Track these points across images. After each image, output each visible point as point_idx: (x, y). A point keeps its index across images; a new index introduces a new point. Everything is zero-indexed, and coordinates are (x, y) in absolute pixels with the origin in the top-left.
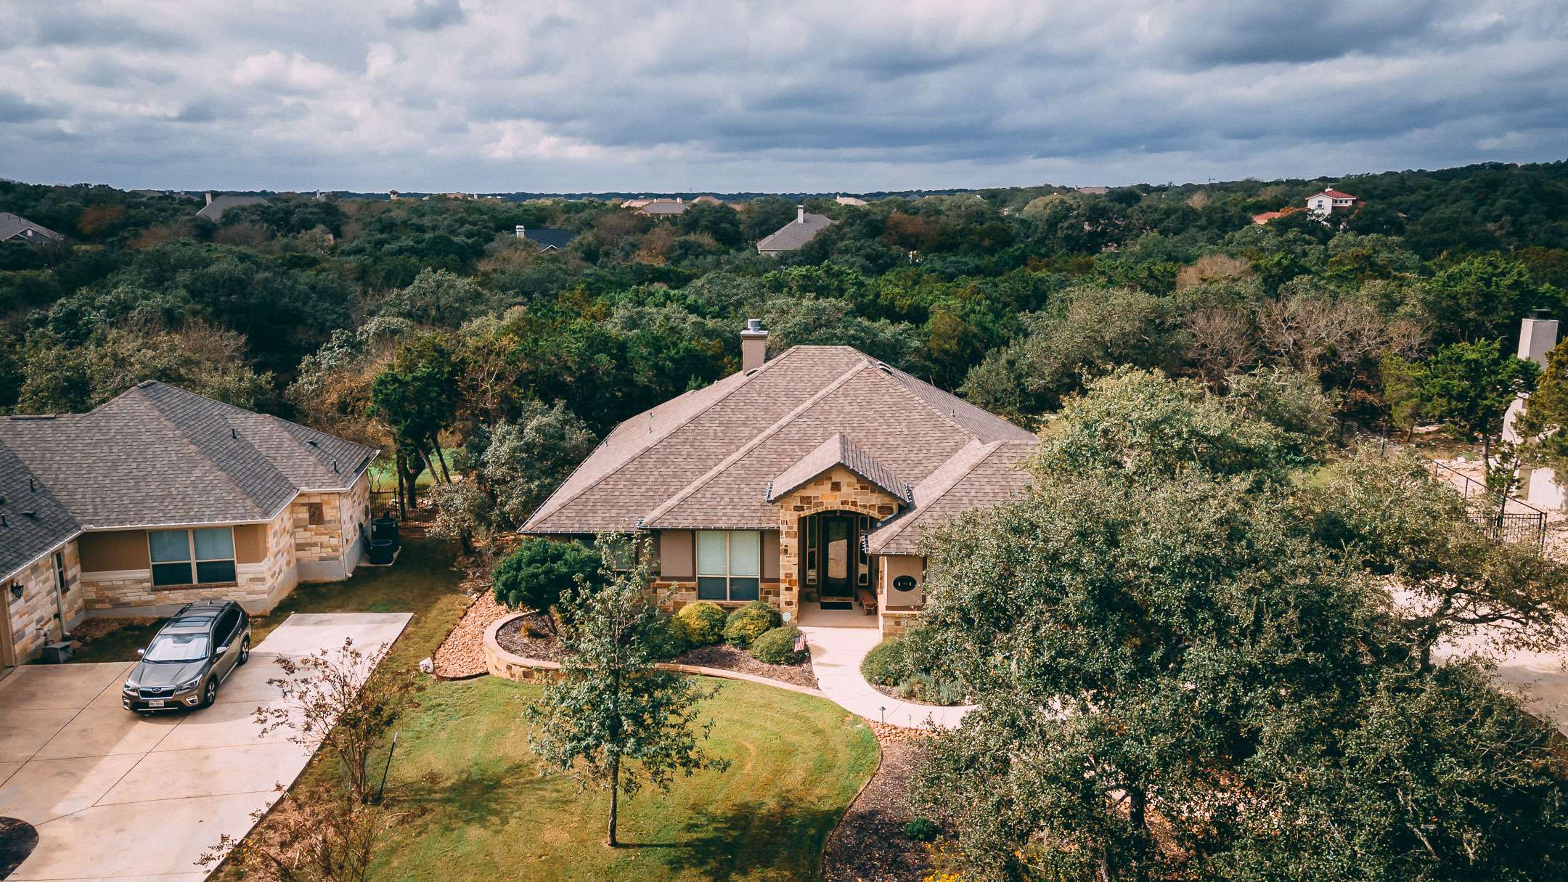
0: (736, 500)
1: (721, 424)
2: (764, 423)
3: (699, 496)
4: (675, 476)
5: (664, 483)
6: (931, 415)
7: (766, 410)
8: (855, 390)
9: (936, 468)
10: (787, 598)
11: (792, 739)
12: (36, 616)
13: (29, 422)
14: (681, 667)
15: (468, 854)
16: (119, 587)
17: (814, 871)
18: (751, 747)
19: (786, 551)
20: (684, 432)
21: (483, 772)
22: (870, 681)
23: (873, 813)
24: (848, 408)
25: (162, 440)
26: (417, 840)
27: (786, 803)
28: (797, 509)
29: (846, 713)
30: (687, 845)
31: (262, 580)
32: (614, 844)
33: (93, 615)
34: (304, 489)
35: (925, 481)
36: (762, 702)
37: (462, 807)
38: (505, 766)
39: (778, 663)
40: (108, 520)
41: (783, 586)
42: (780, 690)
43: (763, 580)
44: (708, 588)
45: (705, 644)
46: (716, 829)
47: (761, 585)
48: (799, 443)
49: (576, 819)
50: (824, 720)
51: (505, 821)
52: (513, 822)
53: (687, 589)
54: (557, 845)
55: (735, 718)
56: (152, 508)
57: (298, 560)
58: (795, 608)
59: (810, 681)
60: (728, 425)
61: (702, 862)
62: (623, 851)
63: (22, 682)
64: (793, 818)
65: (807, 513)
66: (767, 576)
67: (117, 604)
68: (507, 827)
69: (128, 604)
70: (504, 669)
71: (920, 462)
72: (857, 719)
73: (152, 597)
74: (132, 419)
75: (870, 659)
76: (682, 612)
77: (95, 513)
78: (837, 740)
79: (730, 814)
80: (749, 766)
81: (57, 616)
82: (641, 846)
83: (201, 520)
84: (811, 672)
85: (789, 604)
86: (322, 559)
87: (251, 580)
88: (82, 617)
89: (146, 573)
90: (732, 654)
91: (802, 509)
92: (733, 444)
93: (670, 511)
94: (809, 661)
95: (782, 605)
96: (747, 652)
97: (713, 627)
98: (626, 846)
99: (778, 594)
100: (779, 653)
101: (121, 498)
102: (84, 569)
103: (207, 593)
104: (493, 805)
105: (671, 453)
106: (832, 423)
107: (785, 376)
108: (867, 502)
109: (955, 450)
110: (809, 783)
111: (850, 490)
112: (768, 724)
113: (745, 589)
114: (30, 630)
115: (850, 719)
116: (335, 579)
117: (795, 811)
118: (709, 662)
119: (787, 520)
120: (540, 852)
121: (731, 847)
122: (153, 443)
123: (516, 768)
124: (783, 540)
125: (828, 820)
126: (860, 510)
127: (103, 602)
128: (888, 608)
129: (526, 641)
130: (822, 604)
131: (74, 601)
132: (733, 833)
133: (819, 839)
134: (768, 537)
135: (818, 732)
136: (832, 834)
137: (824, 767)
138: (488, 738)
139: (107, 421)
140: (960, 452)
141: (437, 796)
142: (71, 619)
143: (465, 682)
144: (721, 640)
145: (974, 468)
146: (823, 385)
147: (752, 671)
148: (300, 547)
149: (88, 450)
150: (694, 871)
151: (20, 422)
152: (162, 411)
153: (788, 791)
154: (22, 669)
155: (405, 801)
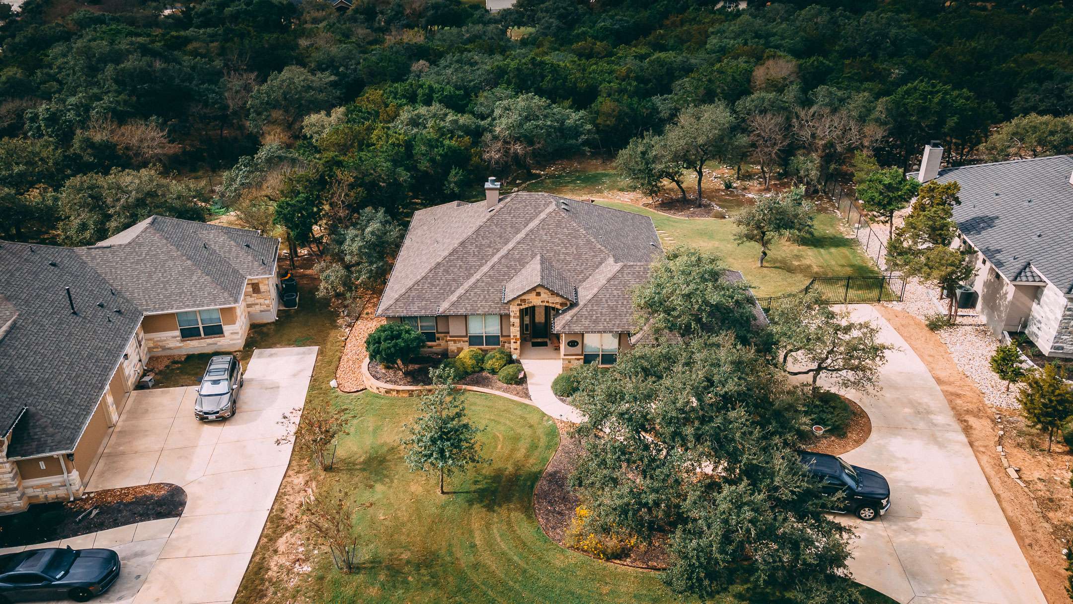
0: (487, 297)
1: (476, 246)
2: (499, 246)
3: (468, 295)
4: (454, 280)
5: (448, 285)
6: (588, 241)
7: (500, 237)
8: (548, 225)
9: (590, 275)
10: (514, 347)
11: (520, 431)
12: (133, 365)
13: (97, 250)
14: (464, 387)
15: (379, 499)
16: (165, 341)
17: (530, 504)
18: (500, 436)
19: (513, 325)
20: (457, 252)
21: (377, 452)
22: (556, 394)
23: (556, 473)
24: (545, 237)
25: (173, 259)
26: (355, 492)
27: (518, 467)
28: (518, 305)
29: (544, 415)
30: (474, 492)
31: (237, 333)
32: (443, 493)
33: (153, 354)
34: (249, 277)
35: (584, 284)
36: (504, 408)
37: (371, 473)
38: (386, 449)
39: (511, 384)
40: (155, 309)
41: (512, 341)
42: (512, 401)
43: (502, 336)
44: (474, 340)
45: (474, 372)
46: (486, 483)
47: (501, 339)
48: (519, 260)
49: (424, 479)
50: (534, 419)
51: (392, 481)
52: (395, 481)
53: (464, 342)
54: (417, 493)
55: (492, 418)
56: (176, 300)
57: (249, 313)
58: (518, 351)
59: (527, 395)
60: (480, 247)
61: (482, 501)
62: (447, 496)
63: (138, 402)
64: (521, 476)
65: (523, 307)
66: (504, 334)
67: (164, 348)
68: (393, 485)
69: (170, 349)
70: (375, 388)
71: (582, 272)
72: (550, 418)
73: (182, 344)
74: (152, 245)
75: (556, 383)
76: (461, 355)
77: (147, 305)
78: (540, 432)
79: (492, 474)
80: (499, 447)
81: (140, 361)
82: (455, 493)
83: (203, 306)
84: (527, 389)
85: (516, 349)
86: (261, 311)
87: (232, 333)
88: (148, 357)
89: (177, 333)
90: (487, 378)
91: (521, 305)
92: (484, 259)
93: (453, 304)
94: (526, 382)
95: (512, 350)
96: (496, 377)
97: (478, 363)
98: (447, 493)
99: (510, 343)
100: (511, 379)
101: (158, 294)
102: (145, 333)
103: (209, 341)
104: (385, 472)
105: (451, 266)
106: (536, 247)
107: (510, 213)
108: (555, 301)
109: (601, 263)
110: (527, 457)
111: (546, 296)
112: (507, 422)
113: (492, 340)
114: (132, 373)
115: (546, 418)
116: (270, 321)
117: (522, 472)
118: (477, 383)
119: (514, 310)
120: (411, 497)
121: (494, 492)
122: (167, 261)
123: (392, 450)
124: (512, 320)
125: (535, 477)
126: (551, 305)
127: (157, 348)
128: (565, 355)
129: (384, 371)
130: (532, 343)
131: (144, 350)
132: (494, 485)
133: (532, 487)
134: (504, 318)
135: (531, 426)
136: (538, 485)
137: (534, 447)
138: (375, 431)
139: (140, 248)
140: (603, 265)
141: (358, 467)
142: (145, 359)
143: (354, 394)
144: (482, 369)
145: (609, 281)
146: (531, 219)
147: (499, 389)
148: (249, 306)
149: (134, 266)
150: (479, 505)
151: (93, 250)
152: (167, 239)
153: (518, 461)
154: (134, 393)
155: (343, 470)
